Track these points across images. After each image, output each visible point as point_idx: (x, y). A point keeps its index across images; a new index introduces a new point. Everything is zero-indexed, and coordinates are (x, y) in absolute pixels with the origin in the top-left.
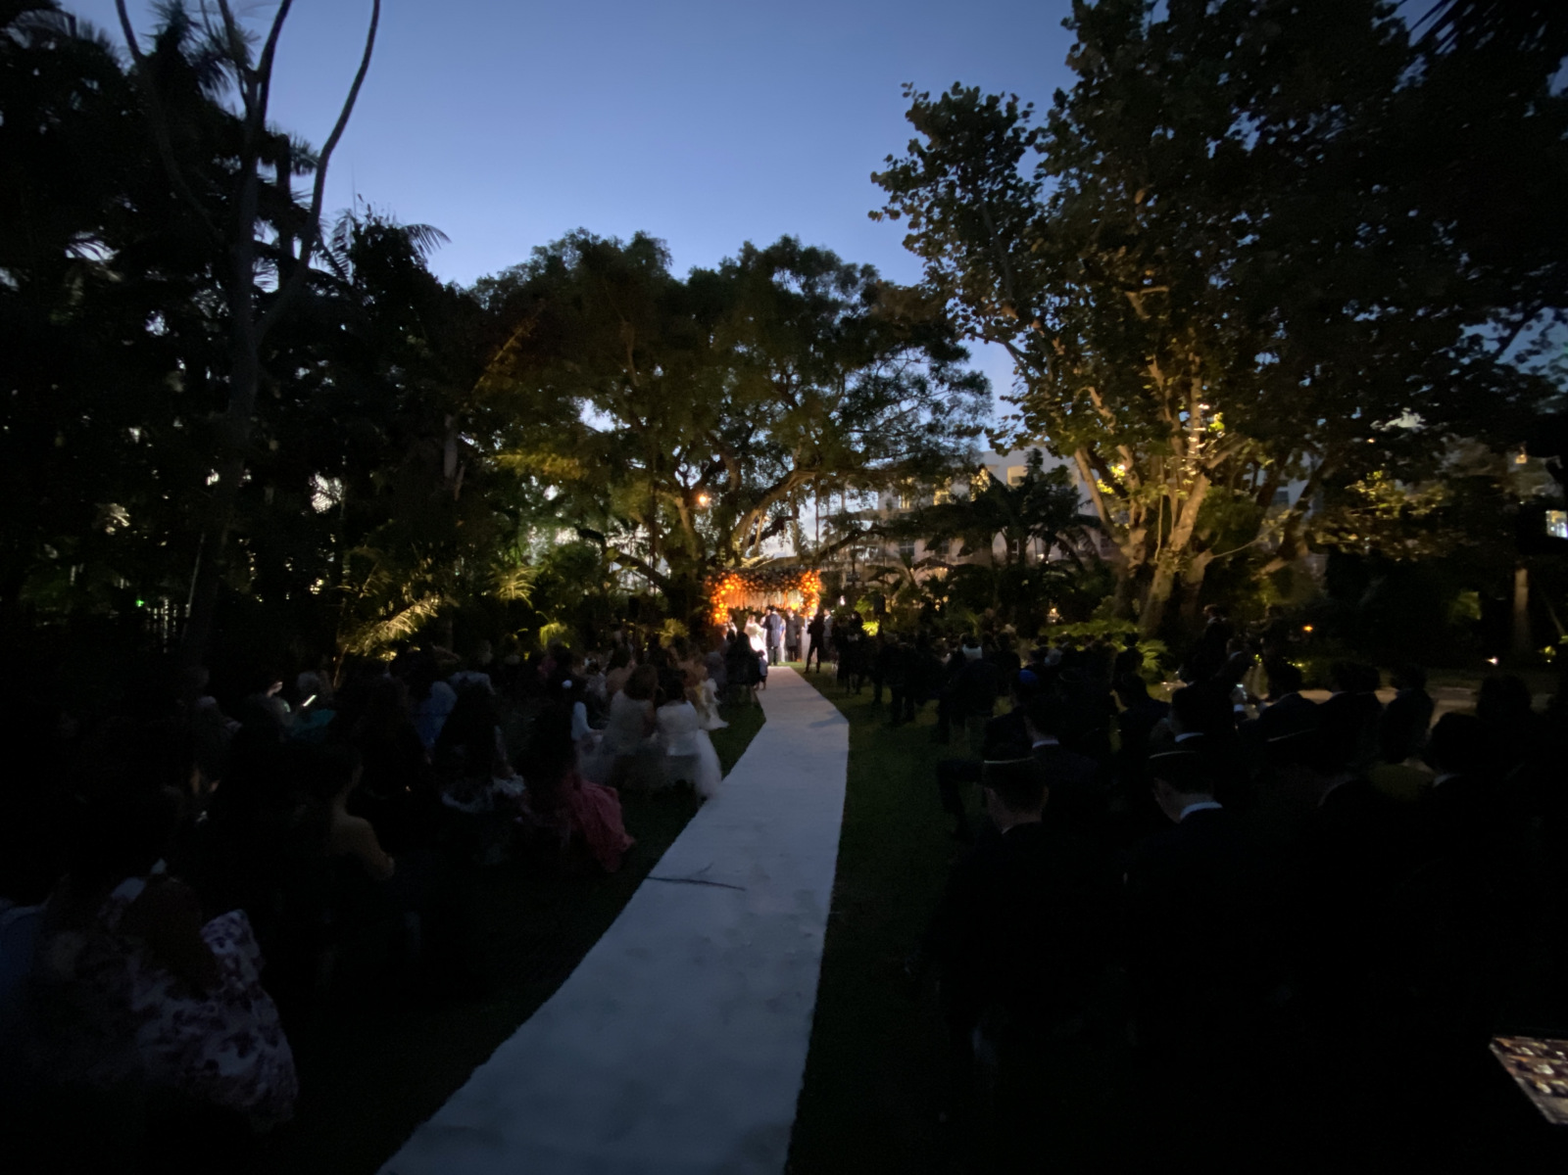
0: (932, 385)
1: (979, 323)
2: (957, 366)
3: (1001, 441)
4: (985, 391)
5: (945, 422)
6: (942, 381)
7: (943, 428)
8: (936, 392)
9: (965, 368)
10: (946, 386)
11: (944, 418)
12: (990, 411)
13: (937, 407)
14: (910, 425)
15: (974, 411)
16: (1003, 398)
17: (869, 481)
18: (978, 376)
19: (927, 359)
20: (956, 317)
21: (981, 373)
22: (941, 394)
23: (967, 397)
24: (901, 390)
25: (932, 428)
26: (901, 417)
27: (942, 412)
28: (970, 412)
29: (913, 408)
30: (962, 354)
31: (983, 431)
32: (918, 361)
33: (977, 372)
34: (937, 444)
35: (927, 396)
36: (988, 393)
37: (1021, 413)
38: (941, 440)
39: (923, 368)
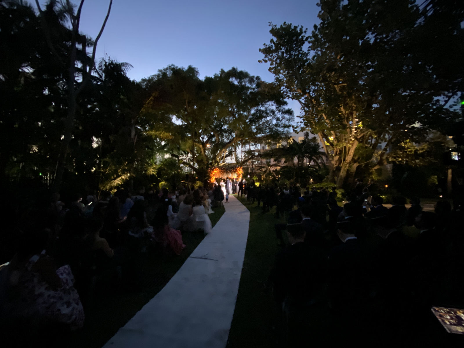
0: (276, 112)
1: (291, 94)
2: (284, 107)
3: (296, 129)
4: (292, 114)
5: (280, 123)
6: (279, 111)
7: (280, 125)
8: (278, 114)
9: (286, 107)
10: (281, 113)
11: (280, 122)
12: (294, 120)
13: (278, 119)
14: (270, 124)
15: (289, 120)
16: (297, 116)
17: (257, 141)
18: (290, 110)
19: (275, 105)
20: (284, 92)
21: (291, 109)
22: (279, 115)
23: (287, 116)
24: (267, 114)
25: (276, 125)
26: (267, 122)
27: (279, 120)
28: (287, 120)
29: (271, 119)
30: (285, 103)
31: (291, 126)
32: (272, 105)
33: (290, 108)
34: (278, 130)
35: (275, 116)
36: (293, 115)
37: (303, 121)
38: (279, 129)
39: (274, 107)
